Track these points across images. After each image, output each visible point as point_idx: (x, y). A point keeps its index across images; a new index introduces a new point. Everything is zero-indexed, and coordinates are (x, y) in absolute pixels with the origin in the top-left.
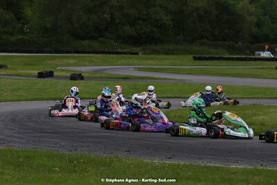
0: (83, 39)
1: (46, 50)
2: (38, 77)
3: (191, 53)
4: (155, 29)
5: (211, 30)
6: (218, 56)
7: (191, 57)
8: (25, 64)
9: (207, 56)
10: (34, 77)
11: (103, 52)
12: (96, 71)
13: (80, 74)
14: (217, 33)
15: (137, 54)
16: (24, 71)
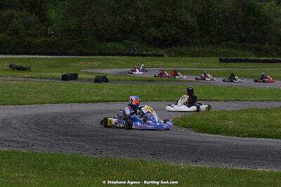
0: (108, 40)
1: (70, 52)
2: (63, 80)
3: (216, 55)
4: (180, 31)
5: (237, 32)
6: (244, 58)
7: (217, 59)
8: (50, 67)
9: (234, 58)
10: (58, 79)
11: (128, 55)
12: (121, 74)
13: (105, 77)
14: (243, 35)
15: (163, 56)
16: (48, 74)
